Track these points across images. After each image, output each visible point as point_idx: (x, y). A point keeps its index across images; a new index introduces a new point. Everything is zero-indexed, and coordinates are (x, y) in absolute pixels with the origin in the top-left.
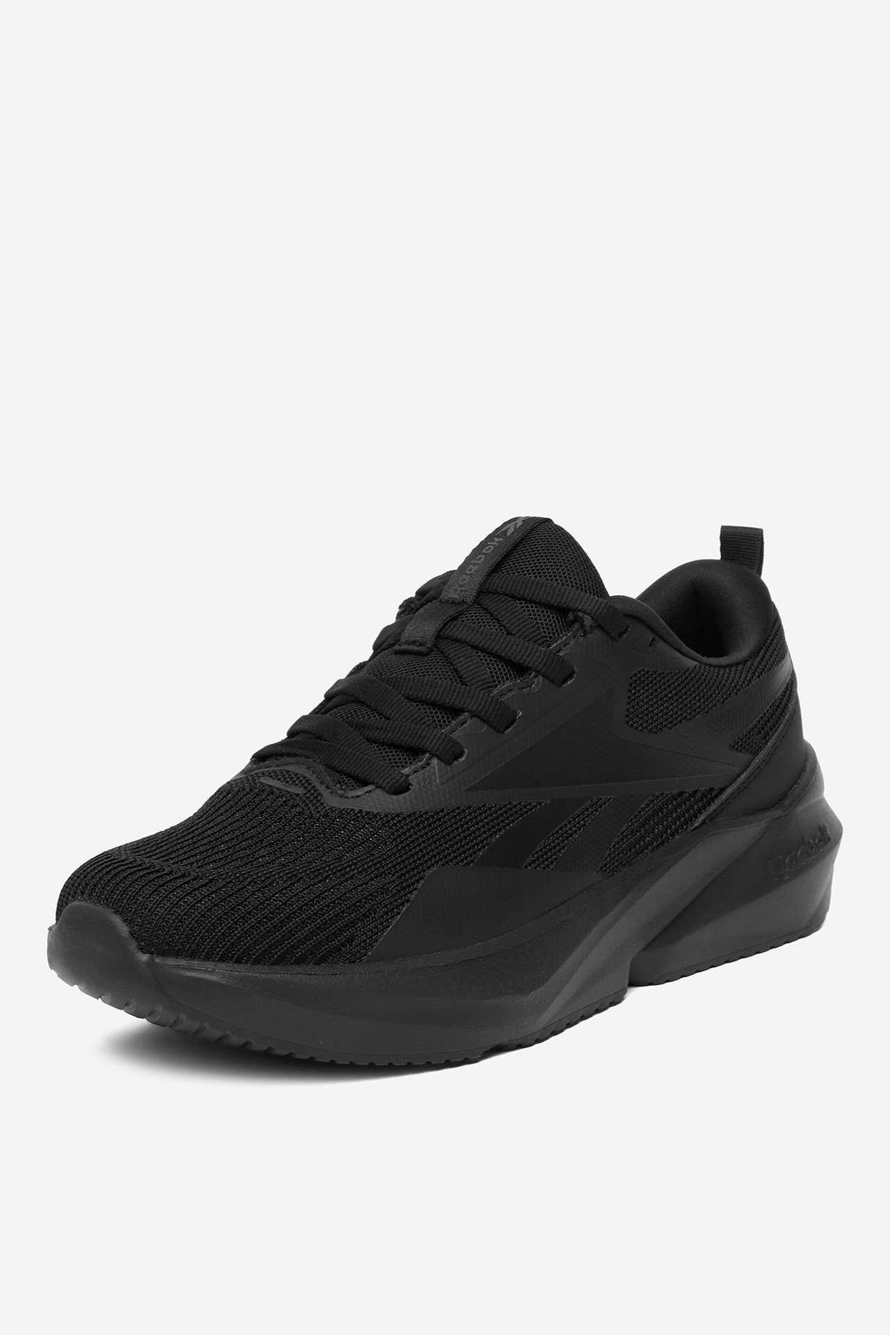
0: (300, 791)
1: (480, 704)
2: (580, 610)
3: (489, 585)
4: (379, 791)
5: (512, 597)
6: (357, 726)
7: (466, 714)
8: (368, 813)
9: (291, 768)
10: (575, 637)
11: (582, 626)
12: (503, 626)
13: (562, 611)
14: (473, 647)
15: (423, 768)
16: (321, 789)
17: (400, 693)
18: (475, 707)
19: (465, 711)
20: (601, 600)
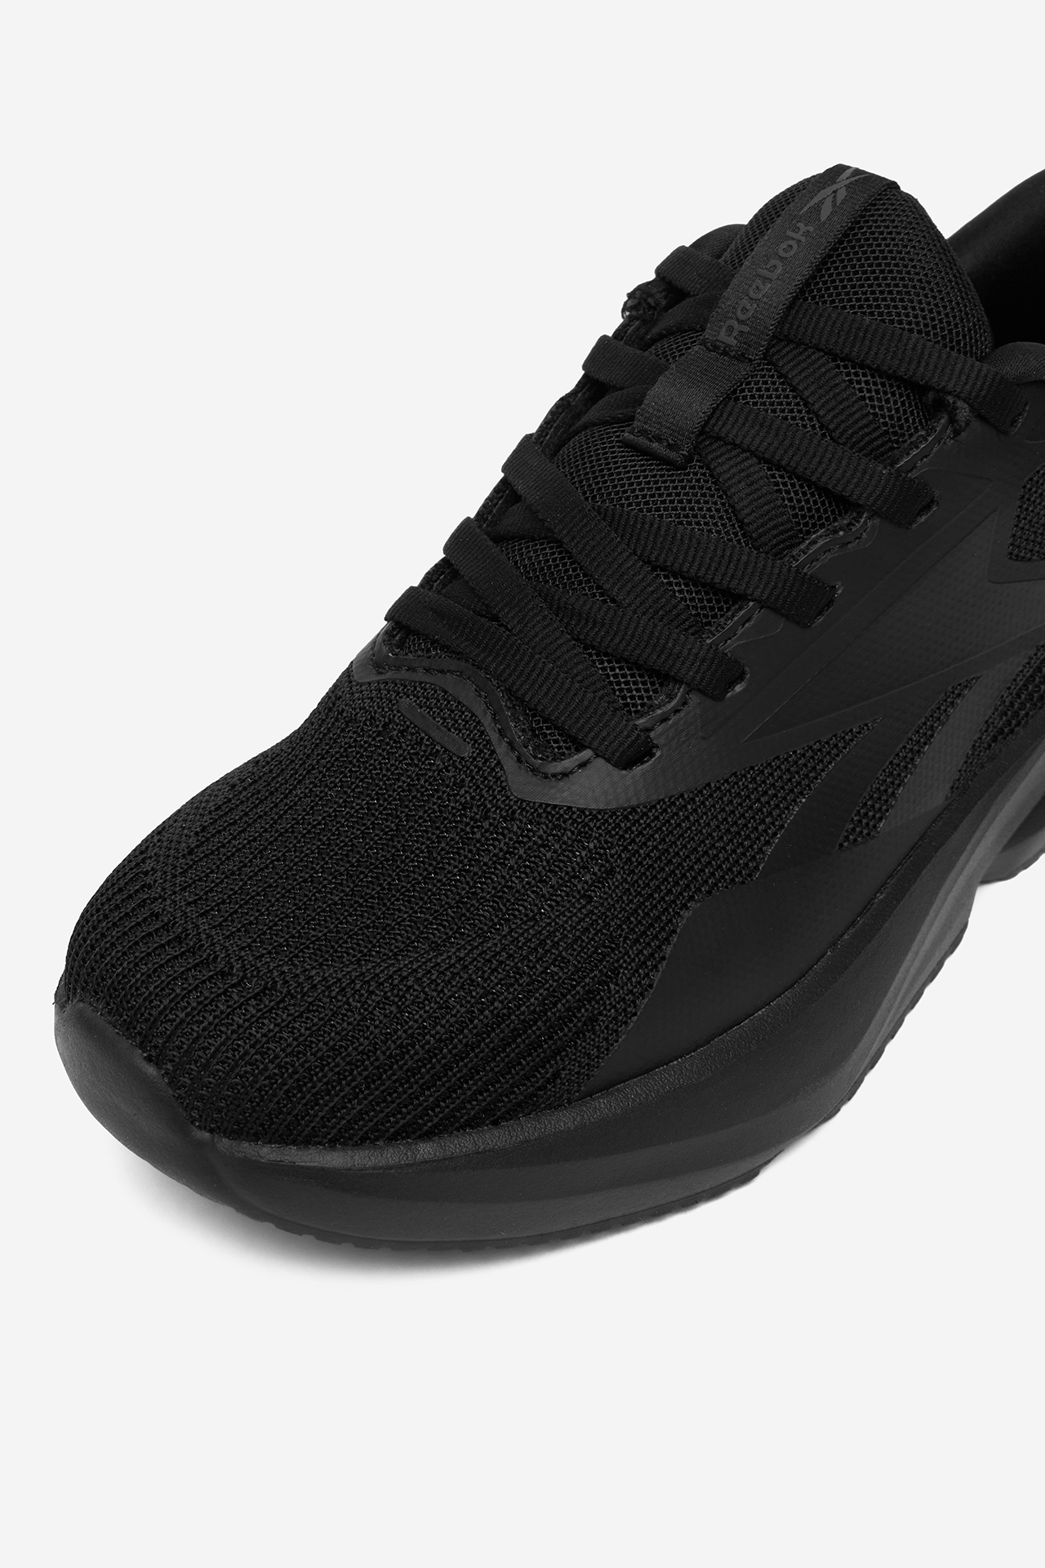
0: (467, 751)
1: (775, 587)
2: (950, 393)
3: (790, 328)
4: (600, 762)
5: (829, 353)
6: (559, 608)
7: (751, 604)
8: (582, 811)
9: (449, 682)
10: (940, 442)
11: (952, 420)
12: (814, 412)
13: (916, 389)
14: (762, 459)
15: (677, 711)
16: (501, 749)
17: (635, 553)
18: (767, 593)
19: (750, 600)
20: (985, 367)
